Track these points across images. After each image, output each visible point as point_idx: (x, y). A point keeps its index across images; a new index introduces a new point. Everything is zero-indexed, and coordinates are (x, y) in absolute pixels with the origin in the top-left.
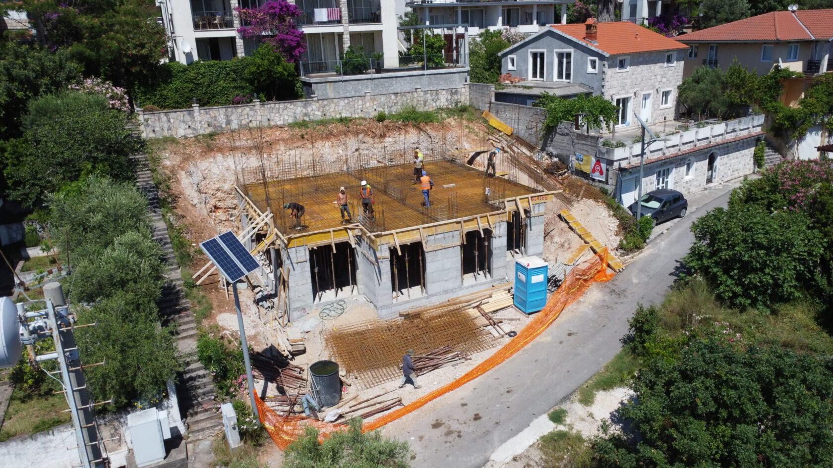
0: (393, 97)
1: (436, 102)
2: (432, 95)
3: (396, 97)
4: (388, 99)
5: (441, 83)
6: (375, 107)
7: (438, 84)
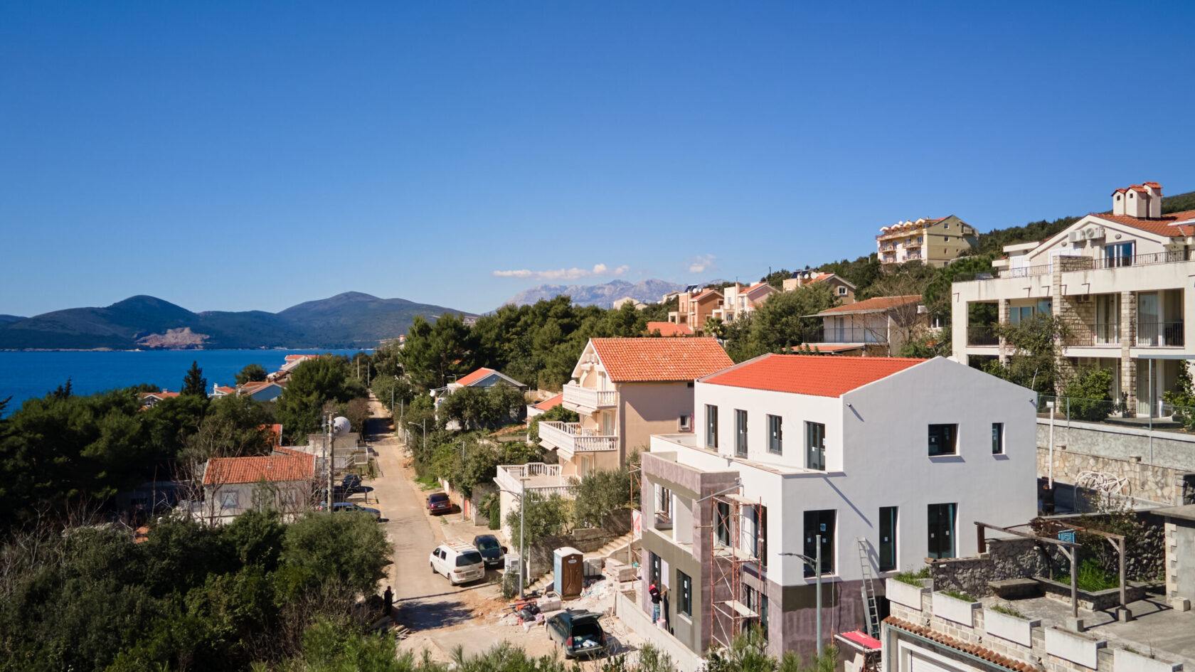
0: (1092, 461)
1: (1162, 488)
2: (1155, 474)
3: (1097, 462)
4: (1085, 464)
5: (1180, 457)
6: (1066, 470)
7: (1174, 458)
